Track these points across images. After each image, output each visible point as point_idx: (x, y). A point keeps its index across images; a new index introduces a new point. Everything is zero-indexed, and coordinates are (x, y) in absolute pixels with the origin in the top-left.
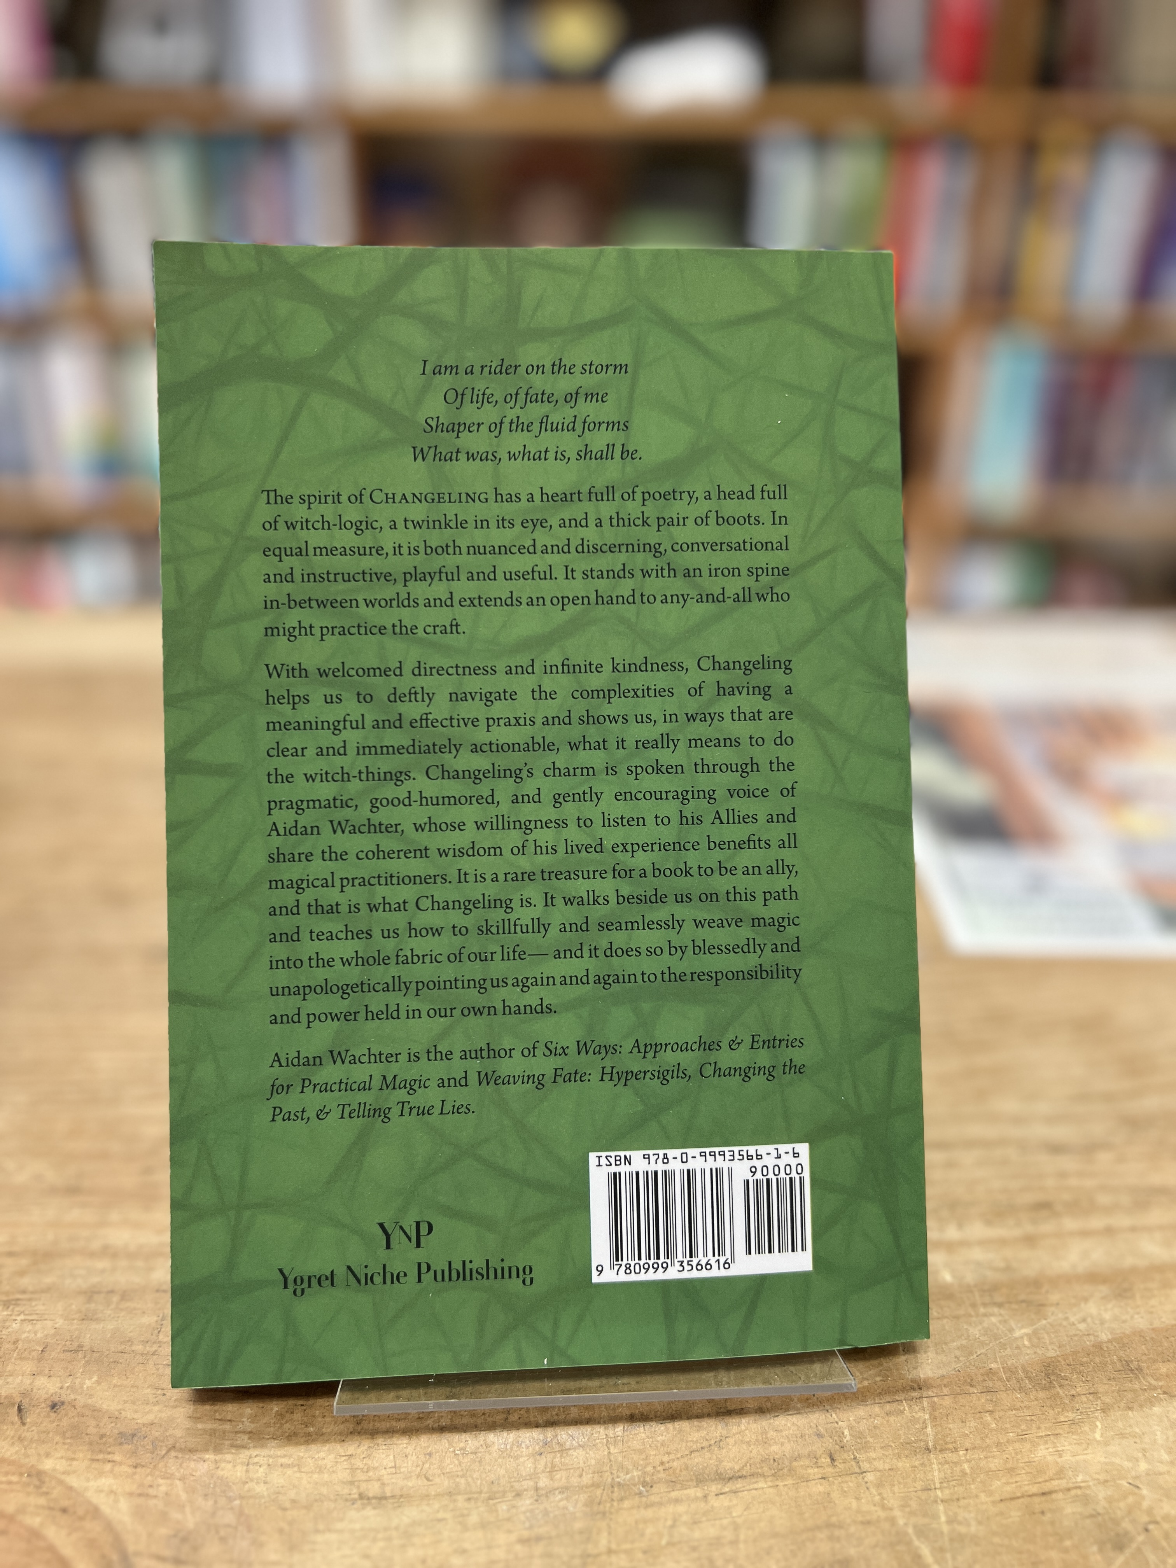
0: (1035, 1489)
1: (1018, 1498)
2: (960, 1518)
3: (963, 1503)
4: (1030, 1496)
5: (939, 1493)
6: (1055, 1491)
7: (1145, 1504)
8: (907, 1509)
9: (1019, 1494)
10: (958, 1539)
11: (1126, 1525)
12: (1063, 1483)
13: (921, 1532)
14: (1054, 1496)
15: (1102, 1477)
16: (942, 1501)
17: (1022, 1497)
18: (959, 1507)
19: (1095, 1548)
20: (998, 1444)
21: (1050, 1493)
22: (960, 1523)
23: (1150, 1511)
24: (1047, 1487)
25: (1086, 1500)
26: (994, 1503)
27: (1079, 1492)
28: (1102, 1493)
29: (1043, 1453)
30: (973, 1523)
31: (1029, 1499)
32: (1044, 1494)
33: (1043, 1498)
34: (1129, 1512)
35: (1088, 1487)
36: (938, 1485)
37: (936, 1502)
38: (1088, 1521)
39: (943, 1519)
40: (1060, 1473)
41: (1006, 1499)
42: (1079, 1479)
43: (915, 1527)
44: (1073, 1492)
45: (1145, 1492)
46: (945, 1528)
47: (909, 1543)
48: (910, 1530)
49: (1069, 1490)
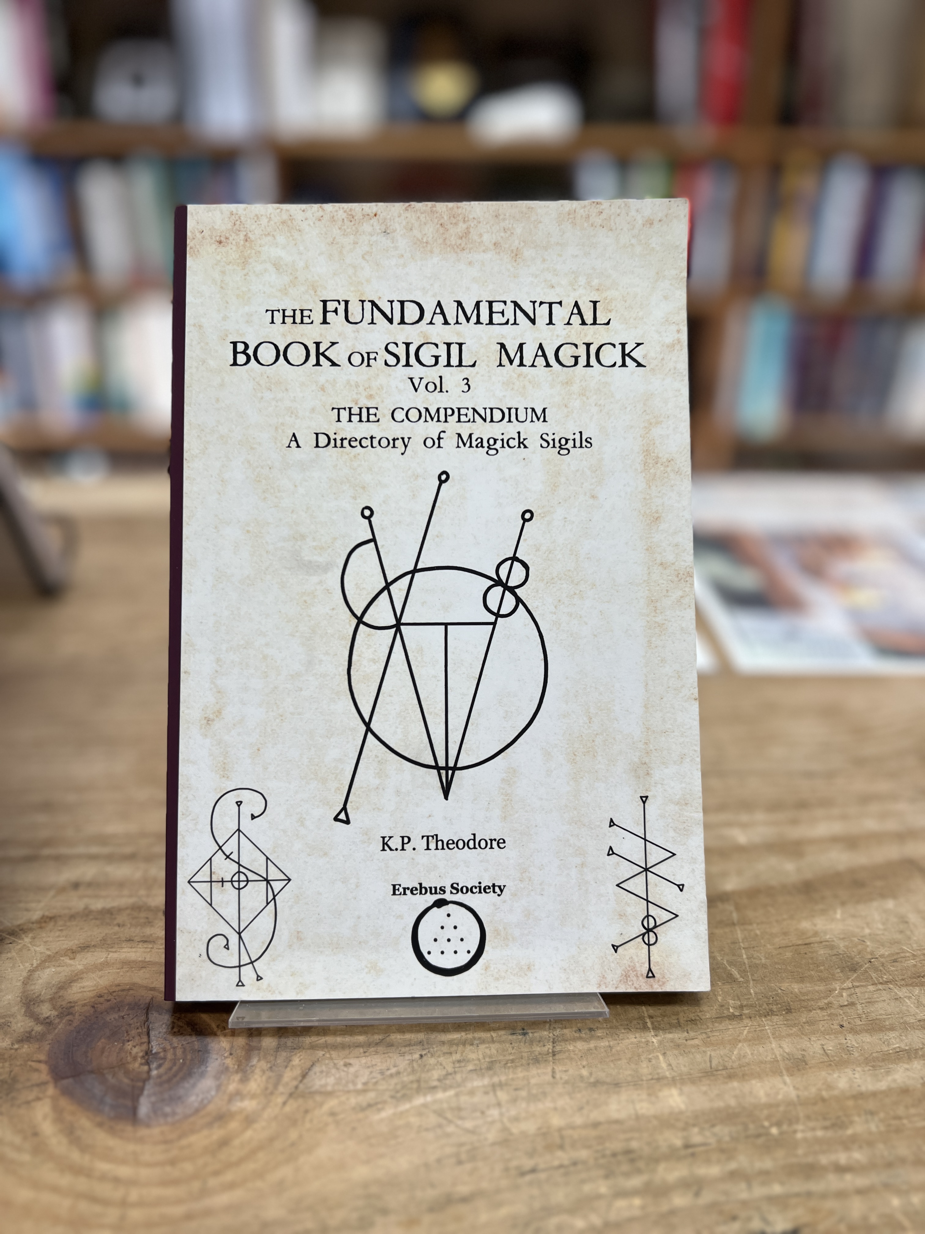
0: (800, 942)
1: (790, 946)
2: (755, 956)
3: (756, 949)
4: (797, 945)
5: (742, 945)
6: (813, 943)
7: (869, 950)
8: (723, 952)
9: (791, 945)
10: (754, 967)
11: (857, 959)
12: (817, 939)
13: (731, 963)
14: (812, 945)
15: (842, 936)
16: (744, 948)
17: (793, 946)
18: (754, 951)
19: (839, 970)
20: (777, 921)
21: (810, 944)
22: (754, 959)
23: (872, 953)
24: (807, 941)
25: (832, 947)
26: (775, 949)
27: (827, 943)
28: (842, 945)
29: (805, 925)
30: (763, 959)
31: (797, 947)
32: (806, 944)
33: (806, 946)
34: (859, 953)
35: (833, 941)
36: (741, 941)
37: (740, 949)
38: (834, 957)
39: (745, 956)
40: (816, 934)
41: (782, 947)
42: (828, 937)
43: (727, 961)
44: (824, 943)
45: (868, 943)
46: (746, 961)
47: (725, 968)
48: (725, 962)
49: (821, 942)
